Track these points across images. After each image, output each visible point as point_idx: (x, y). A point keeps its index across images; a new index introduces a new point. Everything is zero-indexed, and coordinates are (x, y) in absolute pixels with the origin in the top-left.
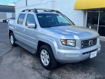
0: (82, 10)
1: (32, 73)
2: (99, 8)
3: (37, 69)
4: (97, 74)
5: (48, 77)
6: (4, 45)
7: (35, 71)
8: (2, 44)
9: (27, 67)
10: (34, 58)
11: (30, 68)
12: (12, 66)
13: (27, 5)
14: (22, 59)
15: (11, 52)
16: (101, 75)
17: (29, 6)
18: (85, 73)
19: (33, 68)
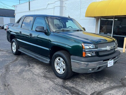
0: (95, 17)
1: (44, 81)
2: (113, 16)
3: (48, 78)
4: (111, 83)
5: (62, 85)
6: (7, 54)
7: (47, 79)
8: (5, 52)
9: (38, 75)
10: (44, 67)
11: (42, 76)
12: (22, 75)
13: (29, 10)
14: (31, 68)
15: (17, 62)
16: (115, 84)
17: (32, 11)
18: (100, 82)
19: (44, 76)
